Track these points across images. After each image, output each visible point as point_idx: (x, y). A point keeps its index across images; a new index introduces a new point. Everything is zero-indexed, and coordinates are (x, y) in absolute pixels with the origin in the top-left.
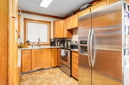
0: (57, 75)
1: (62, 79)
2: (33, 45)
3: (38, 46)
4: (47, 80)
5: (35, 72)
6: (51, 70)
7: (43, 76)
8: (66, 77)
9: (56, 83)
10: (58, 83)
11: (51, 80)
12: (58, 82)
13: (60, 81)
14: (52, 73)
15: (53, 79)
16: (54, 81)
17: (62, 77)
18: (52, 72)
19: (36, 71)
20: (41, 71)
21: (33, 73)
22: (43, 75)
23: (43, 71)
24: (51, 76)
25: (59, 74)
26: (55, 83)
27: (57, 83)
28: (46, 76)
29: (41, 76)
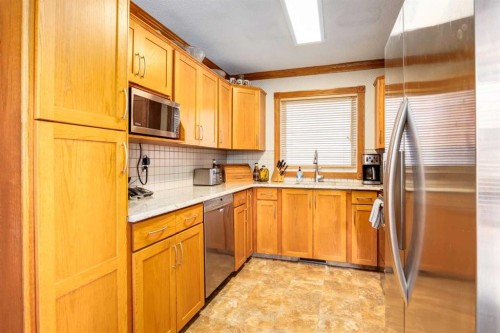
0: (351, 299)
1: (355, 320)
2: (300, 174)
3: (315, 177)
4: (299, 300)
5: (290, 265)
6: (347, 273)
7: (302, 283)
8: (378, 322)
9: (320, 322)
10: (324, 326)
11: (313, 305)
12: (328, 324)
13: (341, 322)
14: (339, 284)
15: (322, 304)
16: (318, 313)
17: (358, 315)
18: (340, 281)
19: (297, 262)
20: (312, 266)
21: (285, 263)
22: (305, 280)
23: (315, 270)
24: (323, 294)
25: (361, 297)
26: (316, 319)
27: (321, 325)
28: (311, 285)
29: (294, 282)
